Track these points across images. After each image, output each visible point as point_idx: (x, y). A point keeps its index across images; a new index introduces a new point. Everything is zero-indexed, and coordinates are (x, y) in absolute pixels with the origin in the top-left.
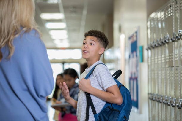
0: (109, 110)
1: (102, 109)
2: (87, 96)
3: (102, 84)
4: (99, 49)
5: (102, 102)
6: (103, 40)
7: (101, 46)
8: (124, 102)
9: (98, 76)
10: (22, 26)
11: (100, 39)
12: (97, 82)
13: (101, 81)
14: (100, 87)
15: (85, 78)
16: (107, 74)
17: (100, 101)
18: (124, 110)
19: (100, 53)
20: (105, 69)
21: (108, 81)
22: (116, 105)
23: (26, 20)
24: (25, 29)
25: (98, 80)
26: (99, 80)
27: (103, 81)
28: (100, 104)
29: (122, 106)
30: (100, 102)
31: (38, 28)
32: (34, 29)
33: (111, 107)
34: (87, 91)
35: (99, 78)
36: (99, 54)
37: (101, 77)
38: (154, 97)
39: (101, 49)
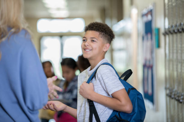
0: (116, 120)
1: (108, 118)
2: (89, 104)
3: (106, 89)
4: (103, 45)
5: (107, 110)
6: (108, 34)
7: (106, 41)
8: (133, 110)
9: (101, 79)
10: (10, 28)
11: (103, 33)
12: (100, 86)
13: (105, 85)
14: (105, 92)
15: (87, 82)
16: (111, 77)
17: (105, 109)
18: (134, 119)
19: (105, 50)
20: (108, 70)
21: (113, 84)
22: (125, 113)
23: (14, 20)
24: (13, 30)
25: (101, 84)
26: (103, 84)
27: (107, 85)
28: (106, 112)
29: (132, 114)
30: (106, 111)
31: (28, 27)
32: (24, 29)
33: (119, 116)
34: (90, 98)
35: (102, 81)
36: (103, 51)
37: (104, 81)
38: (173, 93)
39: (105, 45)
